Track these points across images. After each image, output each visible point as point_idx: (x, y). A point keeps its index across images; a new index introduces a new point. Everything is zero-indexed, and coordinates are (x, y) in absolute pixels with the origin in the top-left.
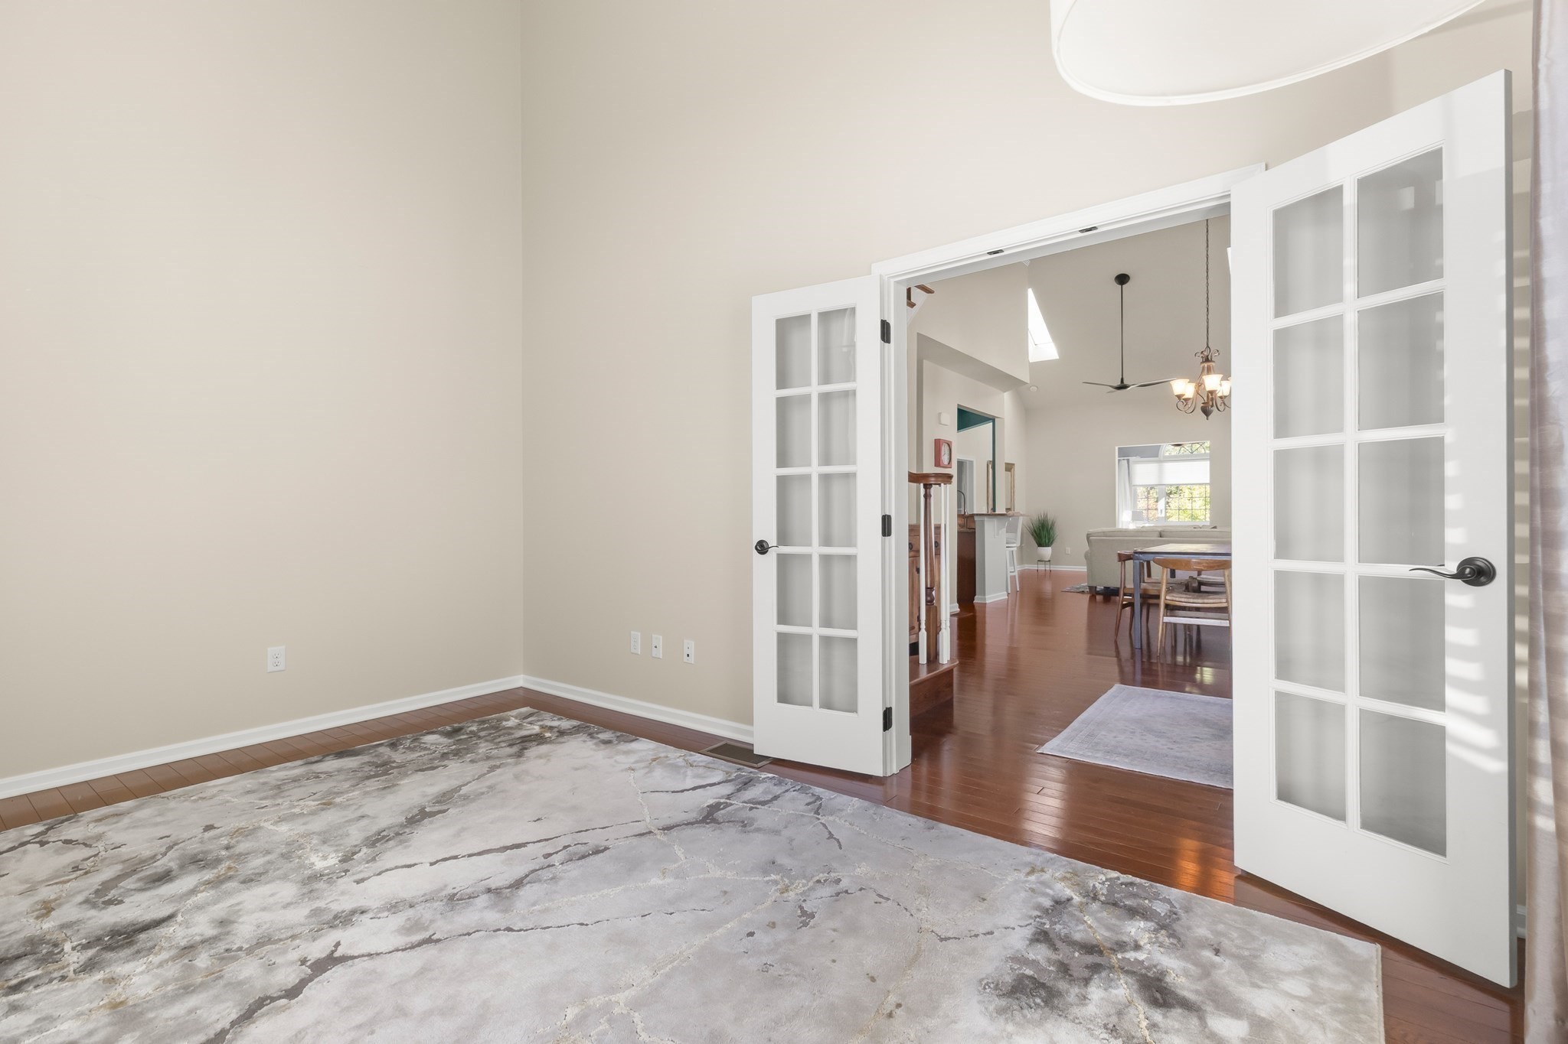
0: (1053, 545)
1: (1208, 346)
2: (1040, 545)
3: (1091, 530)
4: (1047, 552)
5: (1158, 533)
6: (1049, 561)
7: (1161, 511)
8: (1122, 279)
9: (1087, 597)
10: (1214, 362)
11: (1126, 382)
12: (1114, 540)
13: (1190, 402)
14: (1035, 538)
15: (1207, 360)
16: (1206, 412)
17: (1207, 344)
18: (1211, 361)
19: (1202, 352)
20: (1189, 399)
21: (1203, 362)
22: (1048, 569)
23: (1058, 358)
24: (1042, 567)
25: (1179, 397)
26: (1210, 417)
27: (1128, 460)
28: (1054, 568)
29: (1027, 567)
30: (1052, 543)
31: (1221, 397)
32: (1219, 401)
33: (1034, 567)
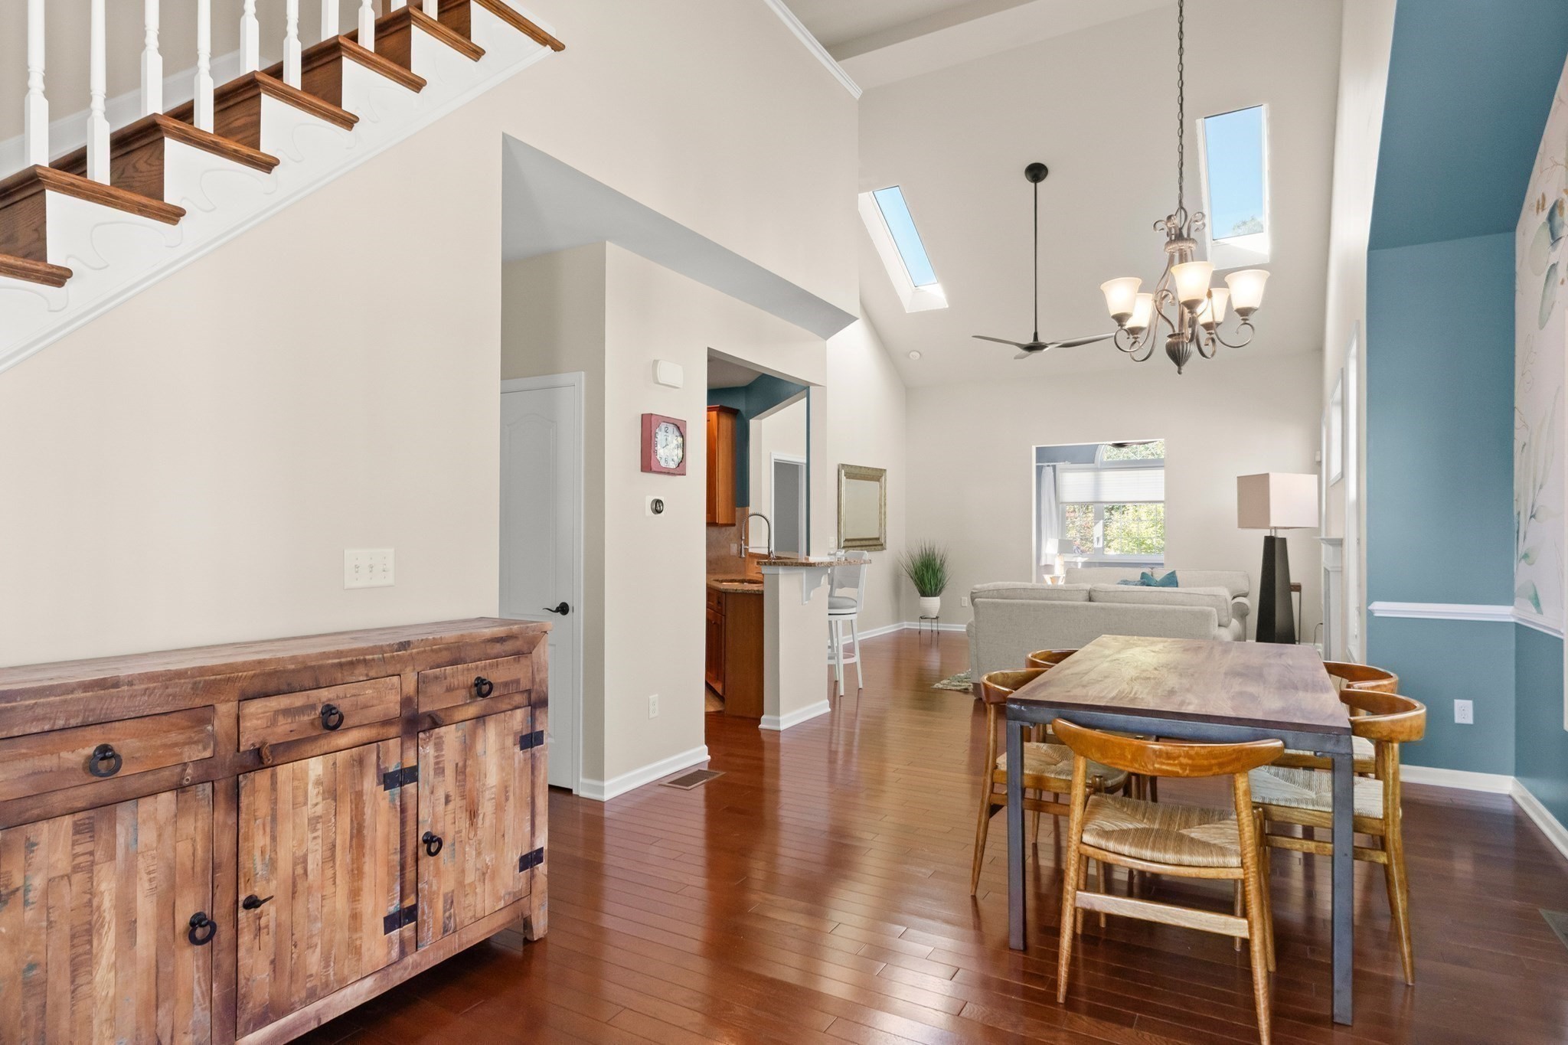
0: (944, 593)
1: (1181, 208)
2: (924, 594)
3: (978, 586)
4: (933, 604)
5: (1085, 595)
6: (937, 618)
7: (1098, 539)
8: (1037, 172)
9: (971, 700)
10: (1193, 240)
11: (1042, 339)
12: (1012, 605)
13: (1142, 336)
14: (917, 584)
15: (1179, 237)
16: (1177, 355)
17: (1180, 202)
18: (1189, 239)
19: (1169, 217)
20: (1141, 329)
21: (1171, 242)
22: (935, 629)
23: (947, 306)
24: (926, 626)
25: (1120, 319)
26: (1184, 368)
27: (1054, 467)
28: (943, 627)
29: (906, 625)
30: (940, 591)
31: (1208, 326)
32: (1203, 335)
33: (915, 625)
